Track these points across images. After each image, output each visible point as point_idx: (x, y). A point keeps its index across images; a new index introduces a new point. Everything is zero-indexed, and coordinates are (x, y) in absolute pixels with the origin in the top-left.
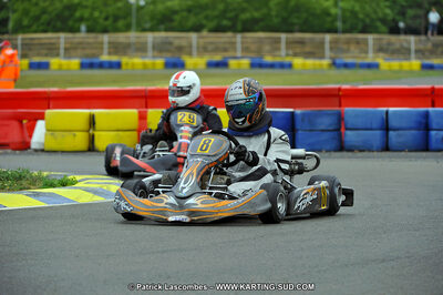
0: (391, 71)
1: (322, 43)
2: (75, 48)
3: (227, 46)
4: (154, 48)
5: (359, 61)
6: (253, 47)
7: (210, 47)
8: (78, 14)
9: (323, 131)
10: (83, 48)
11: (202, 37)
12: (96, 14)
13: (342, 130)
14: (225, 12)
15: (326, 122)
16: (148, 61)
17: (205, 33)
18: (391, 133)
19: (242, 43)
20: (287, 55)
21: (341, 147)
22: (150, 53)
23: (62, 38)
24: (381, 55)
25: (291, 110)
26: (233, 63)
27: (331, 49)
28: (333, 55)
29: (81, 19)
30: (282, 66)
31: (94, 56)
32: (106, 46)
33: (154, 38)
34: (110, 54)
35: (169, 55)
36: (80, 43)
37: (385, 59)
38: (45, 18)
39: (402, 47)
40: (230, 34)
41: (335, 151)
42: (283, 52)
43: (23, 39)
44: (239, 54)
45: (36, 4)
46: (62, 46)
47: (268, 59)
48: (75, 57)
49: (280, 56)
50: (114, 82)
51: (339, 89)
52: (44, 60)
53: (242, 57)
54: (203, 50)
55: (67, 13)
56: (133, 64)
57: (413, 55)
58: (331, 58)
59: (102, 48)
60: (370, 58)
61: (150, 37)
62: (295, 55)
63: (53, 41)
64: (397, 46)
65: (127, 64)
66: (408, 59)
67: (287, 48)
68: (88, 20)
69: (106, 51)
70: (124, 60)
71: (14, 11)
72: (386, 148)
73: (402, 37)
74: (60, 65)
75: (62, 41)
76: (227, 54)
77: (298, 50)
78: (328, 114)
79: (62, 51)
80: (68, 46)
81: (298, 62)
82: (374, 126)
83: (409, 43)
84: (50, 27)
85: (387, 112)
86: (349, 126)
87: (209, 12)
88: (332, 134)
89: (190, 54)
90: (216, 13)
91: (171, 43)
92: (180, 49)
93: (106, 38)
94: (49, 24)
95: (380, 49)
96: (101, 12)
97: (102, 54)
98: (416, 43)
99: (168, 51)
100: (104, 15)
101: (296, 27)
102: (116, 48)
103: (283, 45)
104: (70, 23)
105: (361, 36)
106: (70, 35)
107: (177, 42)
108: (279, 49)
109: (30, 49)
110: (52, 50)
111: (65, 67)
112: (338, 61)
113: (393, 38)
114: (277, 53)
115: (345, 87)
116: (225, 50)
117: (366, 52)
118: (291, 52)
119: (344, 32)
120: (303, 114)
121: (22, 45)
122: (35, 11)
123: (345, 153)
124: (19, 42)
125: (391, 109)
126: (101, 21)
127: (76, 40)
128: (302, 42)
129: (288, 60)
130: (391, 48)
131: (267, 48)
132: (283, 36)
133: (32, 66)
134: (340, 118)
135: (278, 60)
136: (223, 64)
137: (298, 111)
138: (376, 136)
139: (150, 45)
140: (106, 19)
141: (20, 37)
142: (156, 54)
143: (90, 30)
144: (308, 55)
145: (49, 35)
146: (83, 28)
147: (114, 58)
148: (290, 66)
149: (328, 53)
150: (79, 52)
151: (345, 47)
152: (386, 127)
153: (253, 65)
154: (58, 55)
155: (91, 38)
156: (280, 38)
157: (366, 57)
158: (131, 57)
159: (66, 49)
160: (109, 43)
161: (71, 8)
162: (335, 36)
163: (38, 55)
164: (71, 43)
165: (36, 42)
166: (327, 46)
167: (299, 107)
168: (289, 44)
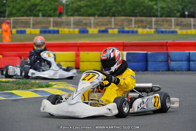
0: (183, 35)
1: (151, 22)
2: (38, 24)
3: (108, 23)
4: (74, 24)
5: (168, 30)
6: (119, 23)
7: (100, 24)
8: (38, 8)
9: (160, 61)
10: (41, 24)
11: (96, 19)
12: (46, 8)
13: (169, 61)
14: (105, 7)
15: (162, 58)
16: (71, 30)
17: (96, 17)
18: (191, 63)
19: (114, 21)
20: (135, 27)
21: (169, 69)
22: (72, 26)
23: (32, 19)
24: (178, 27)
25: (146, 52)
26: (110, 31)
27: (155, 24)
28: (156, 27)
29: (39, 11)
30: (133, 32)
31: (46, 28)
32: (52, 23)
33: (74, 19)
34: (53, 26)
35: (81, 27)
36: (40, 22)
37: (180, 29)
38: (23, 10)
39: (187, 23)
40: (109, 17)
41: (166, 71)
42: (133, 26)
43: (13, 20)
44: (113, 27)
45: (19, 3)
46: (32, 23)
47: (126, 29)
48: (37, 28)
49: (132, 28)
50: (56, 39)
51: (167, 43)
52: (23, 29)
53: (114, 28)
54: (96, 25)
55: (33, 8)
56: (64, 31)
57: (192, 27)
58: (155, 28)
59: (50, 24)
60: (173, 29)
61: (72, 19)
62: (139, 27)
63: (27, 20)
64: (185, 23)
65: (62, 31)
66: (190, 29)
67: (135, 24)
68: (42, 11)
69: (52, 25)
70: (60, 29)
71: (9, 7)
72: (189, 69)
73: (187, 19)
74: (31, 32)
75: (32, 21)
76: (107, 27)
77: (140, 25)
78: (162, 54)
79: (31, 25)
80: (34, 23)
81: (140, 30)
82: (184, 59)
83: (191, 22)
84: (25, 14)
85: (189, 53)
86: (172, 60)
87: (98, 7)
88: (164, 63)
89: (91, 27)
90: (102, 8)
91: (82, 22)
92: (86, 24)
93: (52, 19)
94: (24, 13)
95: (177, 25)
96: (48, 7)
97: (50, 26)
98: (194, 21)
99: (80, 25)
100: (50, 9)
101: (138, 14)
102: (56, 24)
103: (133, 22)
104: (35, 12)
105: (168, 18)
106: (35, 18)
107: (84, 21)
108: (131, 24)
109: (17, 24)
110: (27, 24)
111: (33, 33)
112: (159, 30)
113: (183, 19)
114: (131, 26)
115: (169, 41)
116: (107, 25)
117: (171, 26)
118: (136, 26)
119: (161, 16)
120: (151, 54)
121: (13, 22)
122: (18, 7)
123: (171, 72)
124: (12, 21)
125: (191, 52)
126: (48, 11)
127: (38, 20)
128: (142, 21)
129: (135, 29)
130: (182, 23)
131: (126, 24)
132: (133, 18)
133: (18, 32)
134: (168, 56)
135: (131, 29)
136: (106, 31)
137: (149, 53)
138: (184, 64)
139: (72, 23)
140: (50, 10)
141: (12, 19)
142: (75, 26)
143: (44, 16)
144: (145, 27)
145: (26, 18)
146: (40, 15)
147: (56, 29)
148: (137, 32)
149: (154, 26)
150: (39, 26)
151: (162, 23)
152: (189, 60)
153: (119, 32)
154: (29, 27)
155: (45, 19)
156: (132, 19)
157: (171, 28)
158: (64, 28)
159: (33, 24)
160: (53, 21)
161: (35, 5)
162: (157, 18)
163: (21, 27)
164: (36, 22)
165: (20, 21)
166: (153, 23)
167: (149, 51)
168: (136, 22)
